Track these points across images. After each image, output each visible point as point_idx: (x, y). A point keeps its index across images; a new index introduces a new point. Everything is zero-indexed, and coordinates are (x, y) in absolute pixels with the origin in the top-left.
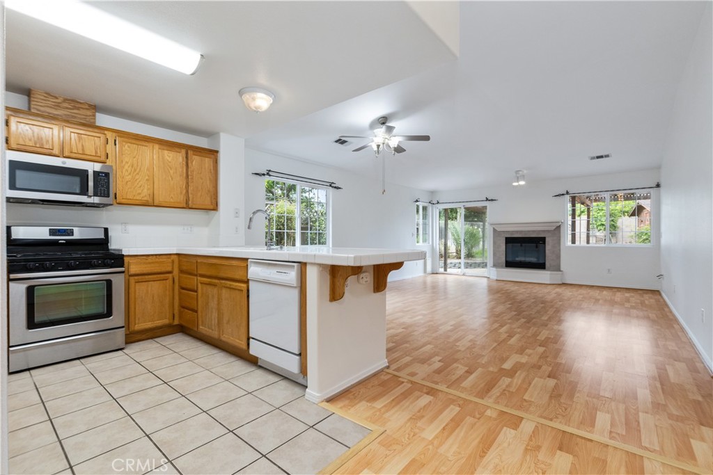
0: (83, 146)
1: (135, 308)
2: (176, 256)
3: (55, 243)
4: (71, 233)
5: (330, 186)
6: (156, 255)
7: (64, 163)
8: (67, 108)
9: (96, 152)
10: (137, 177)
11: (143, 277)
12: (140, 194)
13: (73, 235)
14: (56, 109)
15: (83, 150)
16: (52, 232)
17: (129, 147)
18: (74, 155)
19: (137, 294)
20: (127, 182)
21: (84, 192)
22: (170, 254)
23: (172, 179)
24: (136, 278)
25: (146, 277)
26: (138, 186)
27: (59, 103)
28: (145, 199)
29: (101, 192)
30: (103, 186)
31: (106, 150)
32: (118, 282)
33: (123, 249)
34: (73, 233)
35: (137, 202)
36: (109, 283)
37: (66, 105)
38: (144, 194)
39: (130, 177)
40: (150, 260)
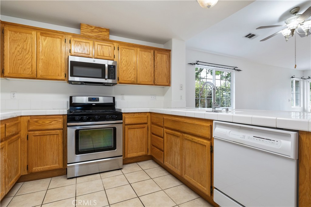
0: (103, 51)
1: (128, 144)
2: (149, 114)
3: (90, 105)
4: (97, 100)
5: (234, 69)
6: (139, 113)
7: (94, 61)
8: (96, 32)
9: (109, 55)
10: (129, 68)
11: (132, 126)
12: (130, 77)
13: (99, 101)
14: (92, 33)
15: (103, 54)
16: (90, 99)
17: (125, 51)
18: (99, 57)
19: (129, 136)
20: (124, 71)
21: (103, 77)
22: (146, 113)
23: (146, 68)
24: (128, 126)
25: (134, 126)
26: (129, 73)
27: (93, 30)
28: (133, 80)
29: (111, 77)
30: (112, 73)
31: (114, 53)
32: (119, 128)
33: (122, 109)
34: (99, 100)
35: (129, 82)
36: (115, 129)
37: (96, 30)
38: (132, 78)
39: (125, 68)
40: (136, 115)
